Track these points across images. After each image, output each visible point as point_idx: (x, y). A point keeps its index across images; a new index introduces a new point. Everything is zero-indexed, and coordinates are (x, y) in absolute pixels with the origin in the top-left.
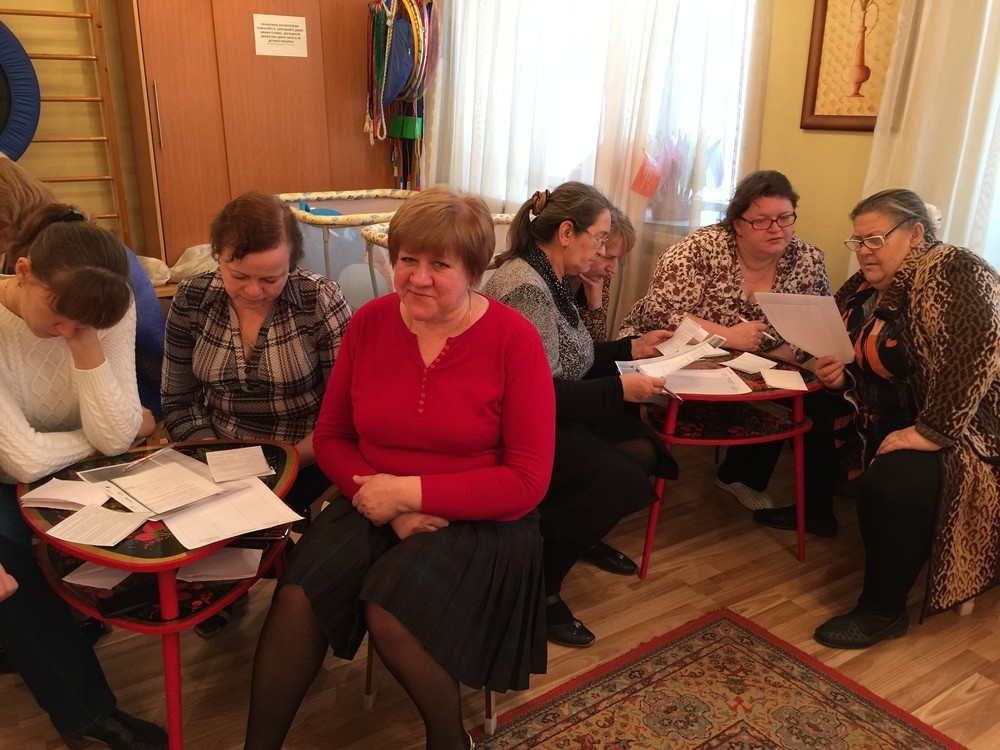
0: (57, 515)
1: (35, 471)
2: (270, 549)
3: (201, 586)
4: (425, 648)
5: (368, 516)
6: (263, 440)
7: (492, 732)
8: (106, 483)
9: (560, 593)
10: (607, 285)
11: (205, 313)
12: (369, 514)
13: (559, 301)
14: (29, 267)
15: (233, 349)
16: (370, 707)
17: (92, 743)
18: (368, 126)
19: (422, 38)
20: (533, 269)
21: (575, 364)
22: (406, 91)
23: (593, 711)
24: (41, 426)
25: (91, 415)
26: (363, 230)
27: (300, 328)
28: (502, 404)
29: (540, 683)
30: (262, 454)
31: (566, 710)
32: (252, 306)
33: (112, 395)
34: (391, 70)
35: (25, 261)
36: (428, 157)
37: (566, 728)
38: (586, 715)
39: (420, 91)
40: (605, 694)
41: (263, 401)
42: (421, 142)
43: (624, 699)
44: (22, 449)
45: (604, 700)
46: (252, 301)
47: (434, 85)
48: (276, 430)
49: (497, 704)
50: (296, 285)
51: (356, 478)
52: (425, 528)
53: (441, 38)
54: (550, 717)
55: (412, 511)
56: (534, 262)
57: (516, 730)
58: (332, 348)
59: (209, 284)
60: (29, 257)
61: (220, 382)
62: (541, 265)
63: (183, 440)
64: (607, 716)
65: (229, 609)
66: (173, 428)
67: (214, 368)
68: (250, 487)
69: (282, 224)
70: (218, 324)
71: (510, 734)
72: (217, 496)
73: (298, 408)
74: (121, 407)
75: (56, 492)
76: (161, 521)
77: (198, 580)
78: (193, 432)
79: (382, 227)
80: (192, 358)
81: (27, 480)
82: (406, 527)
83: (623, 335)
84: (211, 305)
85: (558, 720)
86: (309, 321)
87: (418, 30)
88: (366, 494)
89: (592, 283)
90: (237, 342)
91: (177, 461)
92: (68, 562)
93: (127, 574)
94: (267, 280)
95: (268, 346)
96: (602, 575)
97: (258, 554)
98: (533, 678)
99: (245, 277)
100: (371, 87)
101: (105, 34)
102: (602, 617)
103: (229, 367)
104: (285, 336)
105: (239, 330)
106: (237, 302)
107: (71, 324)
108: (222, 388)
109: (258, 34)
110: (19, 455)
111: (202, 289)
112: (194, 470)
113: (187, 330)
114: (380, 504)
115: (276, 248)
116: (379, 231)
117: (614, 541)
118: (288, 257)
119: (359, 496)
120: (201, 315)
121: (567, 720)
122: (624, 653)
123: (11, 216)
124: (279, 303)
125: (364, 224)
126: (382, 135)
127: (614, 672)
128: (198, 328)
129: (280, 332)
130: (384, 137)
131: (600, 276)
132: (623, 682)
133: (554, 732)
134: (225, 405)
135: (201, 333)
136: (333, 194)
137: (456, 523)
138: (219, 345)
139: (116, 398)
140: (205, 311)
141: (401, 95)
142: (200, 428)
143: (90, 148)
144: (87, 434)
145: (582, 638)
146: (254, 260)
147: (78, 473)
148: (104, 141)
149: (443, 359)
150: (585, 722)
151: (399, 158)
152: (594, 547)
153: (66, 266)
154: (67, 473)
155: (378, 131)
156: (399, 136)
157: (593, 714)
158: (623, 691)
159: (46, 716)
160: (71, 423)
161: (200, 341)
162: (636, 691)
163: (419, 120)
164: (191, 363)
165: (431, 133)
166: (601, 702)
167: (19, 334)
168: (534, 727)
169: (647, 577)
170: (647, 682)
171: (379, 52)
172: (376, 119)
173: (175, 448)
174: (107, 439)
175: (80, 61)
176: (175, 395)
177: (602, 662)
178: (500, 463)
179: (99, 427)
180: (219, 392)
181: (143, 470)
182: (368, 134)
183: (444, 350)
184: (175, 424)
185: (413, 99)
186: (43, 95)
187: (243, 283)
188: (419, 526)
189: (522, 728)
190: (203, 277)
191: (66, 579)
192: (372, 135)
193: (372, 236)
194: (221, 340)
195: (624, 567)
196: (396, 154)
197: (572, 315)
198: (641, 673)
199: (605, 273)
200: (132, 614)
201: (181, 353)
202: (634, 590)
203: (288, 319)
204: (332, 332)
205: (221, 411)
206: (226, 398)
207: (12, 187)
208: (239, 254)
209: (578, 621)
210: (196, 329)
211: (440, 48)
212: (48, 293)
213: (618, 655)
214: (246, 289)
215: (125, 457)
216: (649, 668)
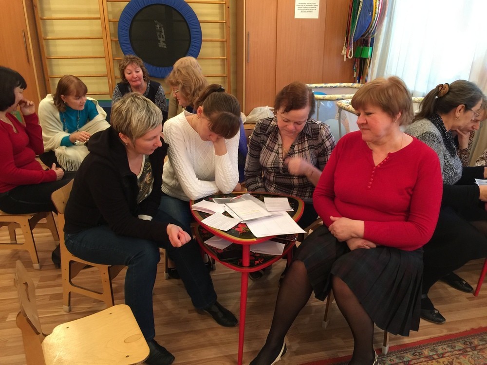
0: (205, 215)
1: (197, 195)
2: (288, 245)
3: (259, 255)
4: (360, 303)
5: (336, 236)
6: (288, 196)
7: (386, 353)
8: (224, 205)
9: (428, 294)
10: (472, 136)
11: (267, 136)
12: (337, 235)
13: (446, 142)
14: (203, 111)
15: (278, 153)
16: (325, 327)
17: (206, 313)
18: (344, 52)
19: (377, 7)
20: (433, 125)
21: (452, 177)
22: (365, 34)
23: (442, 356)
24: (201, 178)
25: (219, 176)
26: (338, 103)
27: (310, 146)
28: (413, 190)
29: (414, 336)
30: (288, 201)
31: (426, 352)
32: (289, 135)
33: (228, 167)
34: (359, 24)
35: (201, 108)
36: (373, 67)
37: (425, 361)
38: (438, 357)
39: (373, 34)
40: (449, 349)
41: (288, 178)
42: (370, 60)
43: (459, 354)
44: (193, 186)
45: (448, 352)
46: (290, 132)
47: (381, 30)
48: (293, 192)
49: (390, 340)
50: (310, 126)
51: (332, 217)
52: (364, 247)
53: (387, 7)
54: (417, 354)
55: (358, 237)
56: (435, 121)
57: (398, 356)
58: (327, 155)
59: (270, 123)
60: (203, 106)
61: (271, 168)
62: (438, 123)
63: (253, 191)
64: (450, 361)
65: (264, 270)
66: (248, 186)
67: (269, 161)
68: (282, 215)
69: (308, 97)
70: (273, 141)
71: (395, 356)
72: (269, 217)
73: (304, 183)
74: (231, 173)
75: (204, 205)
76: (245, 224)
77: (257, 252)
78: (258, 188)
79: (347, 101)
80: (259, 156)
81: (194, 199)
82: (354, 245)
83: (478, 164)
84: (270, 133)
85: (421, 356)
86: (315, 143)
87: (376, 3)
88: (336, 226)
89: (464, 135)
90: (280, 151)
91: (252, 200)
92: (206, 236)
93: (230, 243)
94: (297, 123)
95: (294, 154)
96: (452, 289)
97: (283, 246)
98: (412, 332)
99: (288, 121)
100: (348, 32)
101: (230, 11)
102: (450, 311)
103: (276, 162)
104: (302, 149)
105: (282, 145)
106: (282, 132)
107: (215, 136)
108: (271, 171)
109: (296, 8)
110: (192, 188)
111: (267, 125)
112: (259, 204)
113: (259, 143)
114: (343, 231)
115: (304, 108)
116: (346, 103)
117: (461, 273)
118: (308, 113)
119: (333, 226)
120: (265, 137)
121: (427, 357)
122: (462, 331)
123: (191, 90)
124: (301, 134)
125: (338, 100)
126: (350, 56)
127: (455, 340)
128: (264, 142)
129: (300, 148)
130: (352, 57)
131: (468, 131)
132: (459, 345)
133: (418, 361)
134: (272, 178)
135: (265, 145)
136: (323, 85)
137: (380, 247)
138: (272, 151)
139: (230, 169)
140: (267, 135)
141: (362, 36)
142: (260, 187)
143: (219, 62)
144: (217, 183)
145: (438, 319)
146: (294, 113)
147: (213, 199)
148: (224, 59)
149: (385, 163)
150: (437, 360)
151: (357, 67)
152: (448, 274)
153: (217, 111)
154: (209, 198)
155: (349, 54)
156: (359, 57)
157: (441, 357)
158: (460, 350)
159: (190, 299)
160: (211, 178)
161: (264, 148)
162: (467, 352)
163: (370, 49)
164: (259, 158)
165: (376, 55)
166: (446, 353)
167: (195, 138)
168: (408, 357)
169: (479, 296)
170: (474, 348)
171: (354, 15)
172: (348, 49)
173: (251, 194)
174: (225, 186)
175: (218, 24)
176: (251, 171)
177: (449, 333)
178: (407, 220)
179: (222, 181)
180: (269, 172)
181: (238, 201)
182: (343, 56)
183: (386, 159)
184: (250, 184)
185: (369, 38)
186: (203, 38)
187: (287, 124)
188: (361, 245)
189: (401, 355)
190: (268, 119)
191: (205, 242)
192: (345, 56)
193: (342, 105)
194: (273, 149)
195: (467, 288)
196: (356, 65)
197: (452, 150)
198: (471, 343)
199: (471, 129)
200: (230, 261)
201: (255, 153)
202: (470, 301)
203: (305, 141)
204: (327, 148)
205: (269, 181)
206: (272, 175)
207: (192, 78)
208: (287, 110)
209: (436, 310)
210: (263, 143)
211: (386, 12)
212: (209, 122)
213: (458, 332)
214: (288, 127)
215: (231, 195)
216: (476, 342)
